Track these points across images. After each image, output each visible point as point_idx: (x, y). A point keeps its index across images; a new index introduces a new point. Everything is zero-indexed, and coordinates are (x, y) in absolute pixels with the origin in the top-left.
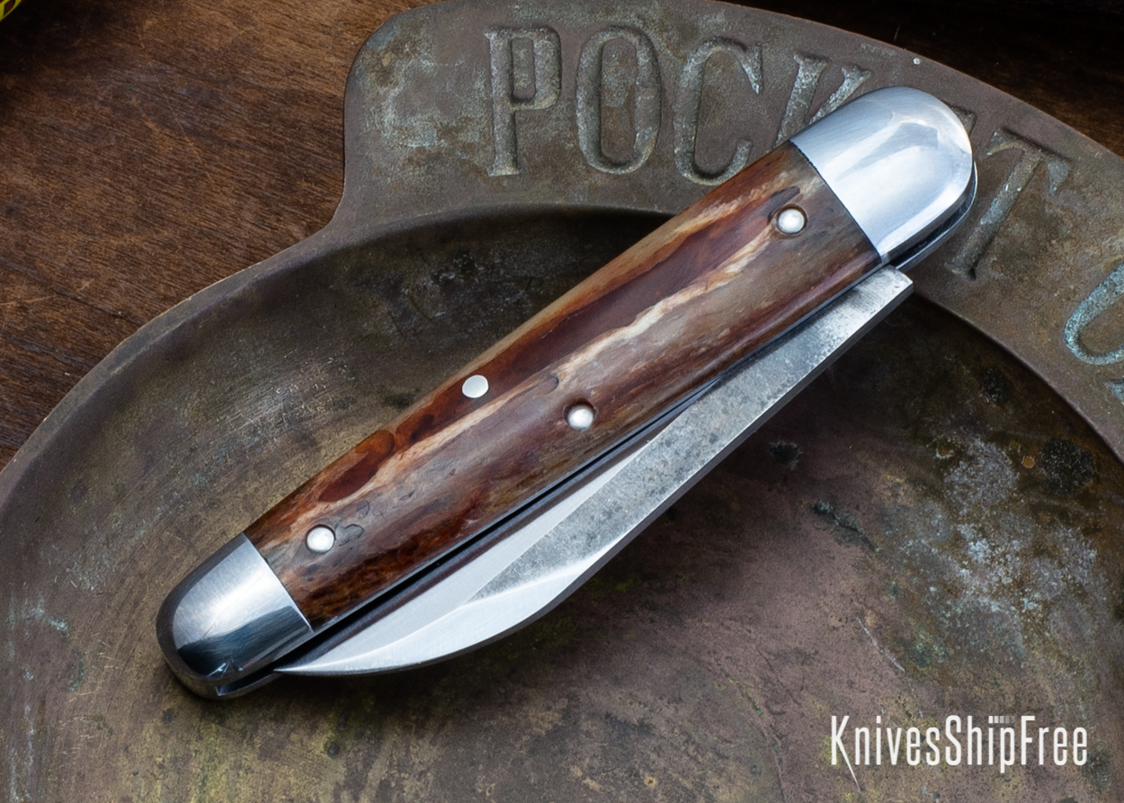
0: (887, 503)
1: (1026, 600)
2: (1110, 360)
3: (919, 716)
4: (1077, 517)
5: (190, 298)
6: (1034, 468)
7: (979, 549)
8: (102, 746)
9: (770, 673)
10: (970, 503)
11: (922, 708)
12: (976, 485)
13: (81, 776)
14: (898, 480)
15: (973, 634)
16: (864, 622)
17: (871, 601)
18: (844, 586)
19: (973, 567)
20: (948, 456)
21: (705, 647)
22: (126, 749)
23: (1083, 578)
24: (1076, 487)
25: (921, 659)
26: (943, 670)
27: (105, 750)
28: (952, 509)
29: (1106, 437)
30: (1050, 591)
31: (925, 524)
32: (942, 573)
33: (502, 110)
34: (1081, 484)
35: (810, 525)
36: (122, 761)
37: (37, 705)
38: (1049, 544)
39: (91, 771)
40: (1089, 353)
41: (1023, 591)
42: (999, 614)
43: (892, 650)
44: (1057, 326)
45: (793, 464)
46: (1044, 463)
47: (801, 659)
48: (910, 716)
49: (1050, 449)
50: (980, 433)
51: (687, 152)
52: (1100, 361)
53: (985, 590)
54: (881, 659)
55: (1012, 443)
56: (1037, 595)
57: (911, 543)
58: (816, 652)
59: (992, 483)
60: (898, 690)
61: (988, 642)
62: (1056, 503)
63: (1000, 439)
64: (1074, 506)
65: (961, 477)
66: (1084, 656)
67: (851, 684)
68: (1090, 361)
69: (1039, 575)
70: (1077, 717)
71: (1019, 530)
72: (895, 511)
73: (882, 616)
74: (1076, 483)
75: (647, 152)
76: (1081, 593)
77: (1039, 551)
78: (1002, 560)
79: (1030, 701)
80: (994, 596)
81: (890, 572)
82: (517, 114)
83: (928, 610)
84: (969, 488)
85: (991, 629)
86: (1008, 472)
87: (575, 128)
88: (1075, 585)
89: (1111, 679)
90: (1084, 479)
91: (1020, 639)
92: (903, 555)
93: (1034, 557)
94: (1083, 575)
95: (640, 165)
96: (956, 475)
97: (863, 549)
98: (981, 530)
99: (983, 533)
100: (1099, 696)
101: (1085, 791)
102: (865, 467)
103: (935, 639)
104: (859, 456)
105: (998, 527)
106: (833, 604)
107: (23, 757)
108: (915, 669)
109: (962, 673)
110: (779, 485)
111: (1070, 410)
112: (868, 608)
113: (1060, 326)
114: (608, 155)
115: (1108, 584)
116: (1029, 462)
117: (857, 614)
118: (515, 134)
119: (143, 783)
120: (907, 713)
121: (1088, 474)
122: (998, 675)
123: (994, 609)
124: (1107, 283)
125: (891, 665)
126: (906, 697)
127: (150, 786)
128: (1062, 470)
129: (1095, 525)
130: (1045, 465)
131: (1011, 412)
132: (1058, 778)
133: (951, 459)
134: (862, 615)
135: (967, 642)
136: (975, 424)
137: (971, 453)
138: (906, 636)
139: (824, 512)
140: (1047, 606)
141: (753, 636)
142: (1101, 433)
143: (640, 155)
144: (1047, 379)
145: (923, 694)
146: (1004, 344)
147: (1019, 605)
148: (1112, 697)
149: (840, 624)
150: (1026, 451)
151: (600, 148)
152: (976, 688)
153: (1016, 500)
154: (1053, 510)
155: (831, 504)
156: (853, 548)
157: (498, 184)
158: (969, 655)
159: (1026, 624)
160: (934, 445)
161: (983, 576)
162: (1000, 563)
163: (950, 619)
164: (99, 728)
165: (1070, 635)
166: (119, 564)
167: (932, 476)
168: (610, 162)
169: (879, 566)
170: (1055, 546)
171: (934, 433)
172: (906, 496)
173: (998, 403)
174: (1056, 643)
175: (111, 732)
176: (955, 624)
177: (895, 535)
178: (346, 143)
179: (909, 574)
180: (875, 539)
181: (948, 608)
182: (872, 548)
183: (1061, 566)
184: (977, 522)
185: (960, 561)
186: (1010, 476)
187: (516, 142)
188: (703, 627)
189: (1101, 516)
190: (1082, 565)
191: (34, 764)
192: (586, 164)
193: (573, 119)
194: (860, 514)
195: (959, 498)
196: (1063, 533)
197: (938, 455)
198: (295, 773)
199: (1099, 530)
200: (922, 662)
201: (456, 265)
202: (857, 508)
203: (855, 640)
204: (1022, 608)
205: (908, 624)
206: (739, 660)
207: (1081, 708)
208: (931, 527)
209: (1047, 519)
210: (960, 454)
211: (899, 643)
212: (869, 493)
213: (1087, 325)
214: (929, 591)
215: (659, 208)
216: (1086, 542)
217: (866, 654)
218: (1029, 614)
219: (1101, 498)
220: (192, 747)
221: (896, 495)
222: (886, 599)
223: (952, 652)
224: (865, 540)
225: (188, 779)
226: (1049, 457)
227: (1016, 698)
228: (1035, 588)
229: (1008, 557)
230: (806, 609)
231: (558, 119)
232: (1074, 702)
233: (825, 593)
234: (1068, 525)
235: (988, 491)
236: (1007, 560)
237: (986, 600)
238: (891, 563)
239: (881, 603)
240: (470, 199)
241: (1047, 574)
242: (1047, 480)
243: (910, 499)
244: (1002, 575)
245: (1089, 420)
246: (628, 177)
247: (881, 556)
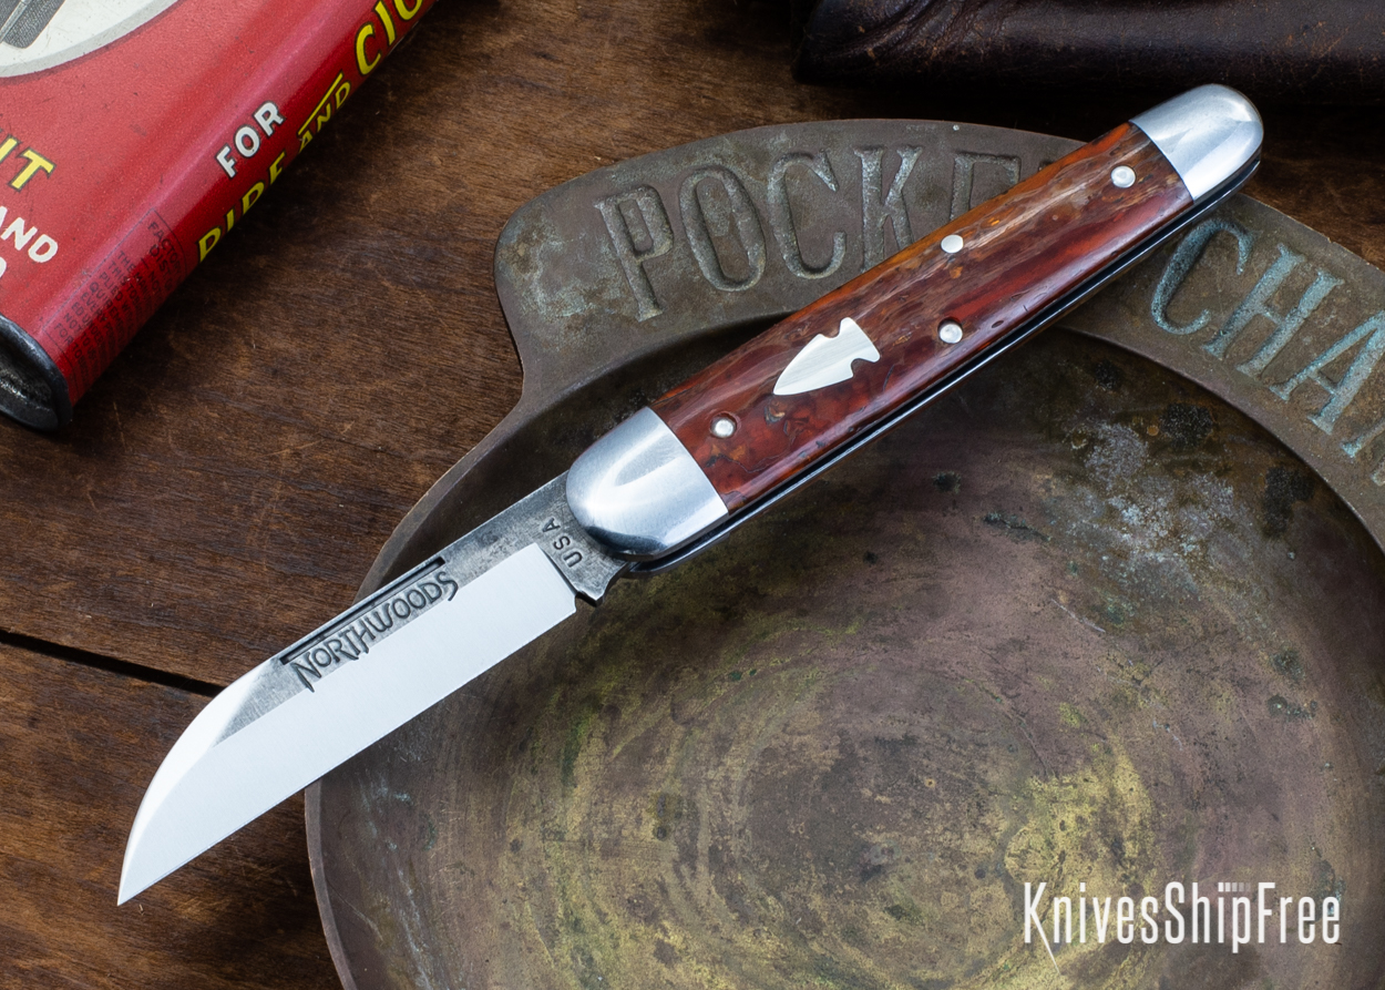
0: (1044, 498)
1: (1184, 545)
2: (1196, 326)
3: (1130, 665)
4: (1208, 464)
5: (427, 494)
6: (1159, 433)
7: (1132, 514)
8: (470, 887)
9: (996, 666)
10: (1113, 478)
11: (1130, 658)
12: (1113, 462)
13: (461, 917)
14: (1047, 477)
15: (1151, 585)
16: (1058, 601)
17: (1058, 582)
18: (1032, 576)
19: (1132, 530)
20: (1083, 445)
21: (936, 659)
22: (490, 883)
23: (1227, 512)
24: (1199, 440)
25: (1116, 617)
26: (1137, 622)
27: (474, 890)
28: (1099, 488)
29: (1216, 391)
30: (1202, 532)
31: (1080, 506)
32: (1109, 543)
33: (631, 265)
34: (1203, 435)
35: (987, 534)
36: (491, 894)
37: (407, 868)
38: (1190, 493)
39: (468, 910)
40: (1178, 326)
41: (1179, 538)
42: (1166, 562)
43: (1089, 618)
44: (1145, 311)
45: (956, 489)
46: (1166, 427)
47: (1017, 647)
48: (1122, 667)
49: (1168, 415)
50: (1104, 418)
51: (794, 255)
52: (1189, 330)
53: (1148, 546)
54: (1082, 627)
55: (1135, 418)
56: (1193, 538)
57: (1074, 525)
58: (1028, 637)
59: (1126, 457)
60: (1105, 649)
61: (1165, 588)
62: (1186, 458)
63: (1123, 418)
64: (1203, 456)
65: (1099, 459)
66: (1248, 576)
67: (1065, 655)
68: (1182, 331)
69: (1189, 520)
70: (1259, 627)
71: (1159, 488)
72: (1052, 503)
73: (1071, 592)
74: (1199, 436)
75: (761, 265)
76: (1230, 526)
77: (1183, 501)
78: (1154, 518)
79: (1216, 626)
80: (1157, 549)
81: (1065, 555)
82: (644, 265)
83: (1107, 576)
84: (1108, 466)
85: (1163, 577)
86: (1138, 444)
87: (695, 262)
88: (1222, 520)
89: (1277, 588)
90: (1206, 431)
91: (1190, 578)
92: (1072, 537)
93: (1180, 507)
94: (1226, 510)
95: (759, 277)
96: (1094, 459)
97: (1037, 542)
98: (1129, 498)
99: (1131, 500)
100: (1271, 606)
101: (1286, 687)
102: (1016, 473)
103: (1121, 598)
104: (1007, 466)
105: (1142, 492)
106: (1028, 593)
107: (410, 914)
108: (1113, 627)
109: (1153, 619)
110: (950, 509)
111: (1179, 377)
112: (1057, 588)
113: (1147, 310)
114: (731, 277)
115: (1251, 511)
116: (1153, 431)
117: (1050, 597)
118: (648, 281)
119: (514, 908)
120: (1119, 665)
121: (1208, 425)
122: (1182, 612)
123: (1161, 559)
124: (1172, 264)
125: (1093, 630)
126: (1114, 653)
127: (520, 908)
128: (1184, 429)
129: (1225, 466)
130: (1168, 429)
131: (1127, 393)
132: (1260, 682)
133: (1086, 447)
134: (1055, 596)
135: (1147, 593)
136: (1098, 412)
137: (1101, 437)
138: (1097, 602)
139: (995, 520)
140: (1203, 544)
141: (972, 639)
142: (1210, 388)
143: (757, 269)
144: (1151, 357)
145: (1127, 646)
146: (1107, 339)
147: (1180, 550)
148: (1283, 603)
149: (1040, 609)
150: (1149, 422)
151: (722, 272)
152: (1168, 628)
153: (1151, 465)
154: (1185, 464)
155: (999, 512)
156: (1029, 543)
157: (649, 326)
158: (1153, 603)
159: (1191, 564)
160: (1069, 440)
161: (1142, 535)
162: (1153, 521)
163: (1127, 578)
164: (462, 873)
165: (1230, 563)
166: (433, 732)
167: (1074, 466)
168: (734, 282)
169: (1054, 552)
170: (1195, 493)
171: (1065, 429)
172: (1058, 488)
173: (1114, 389)
174: (1222, 573)
175: (473, 873)
176: (1133, 582)
177: (1059, 522)
178: (512, 328)
179: (1081, 551)
180: (1044, 531)
181: (1123, 570)
182: (1044, 538)
183: (1206, 508)
184: (1123, 492)
185: (1120, 529)
186: (1141, 447)
187: (651, 287)
188: (929, 643)
189: (1228, 458)
190: (1223, 502)
191: (421, 917)
192: (715, 289)
193: (691, 255)
194: (1025, 514)
195: (1103, 477)
196: (1200, 481)
197: (1074, 447)
198: (637, 863)
199: (1230, 469)
200: (1117, 621)
201: (632, 404)
202: (1021, 509)
203: (1057, 619)
204: (1183, 552)
205: (1095, 593)
206: (967, 662)
207: (1259, 619)
208: (1086, 508)
209: (1182, 473)
210: (1093, 441)
211: (1094, 611)
212: (1026, 494)
213: (1168, 304)
214: (1103, 561)
215: (788, 308)
216: (1222, 482)
217: (1069, 627)
218: (1191, 556)
219: (1225, 442)
220: (544, 866)
221: (1049, 490)
222: (1069, 577)
223: (1138, 605)
224: (1036, 534)
225: (550, 893)
226: (1170, 421)
227: (1203, 627)
228: (1190, 532)
229: (1158, 513)
230: (1008, 604)
231: (679, 259)
232: (1253, 617)
233: (1018, 587)
234: (1202, 472)
235: (1125, 463)
236: (1158, 517)
237: (1152, 554)
238: (1064, 546)
239: (1067, 582)
240: (629, 345)
241: (1195, 518)
242: (1173, 441)
243: (1063, 490)
244: (1158, 530)
245: (1197, 380)
246: (754, 290)
247: (1054, 543)
